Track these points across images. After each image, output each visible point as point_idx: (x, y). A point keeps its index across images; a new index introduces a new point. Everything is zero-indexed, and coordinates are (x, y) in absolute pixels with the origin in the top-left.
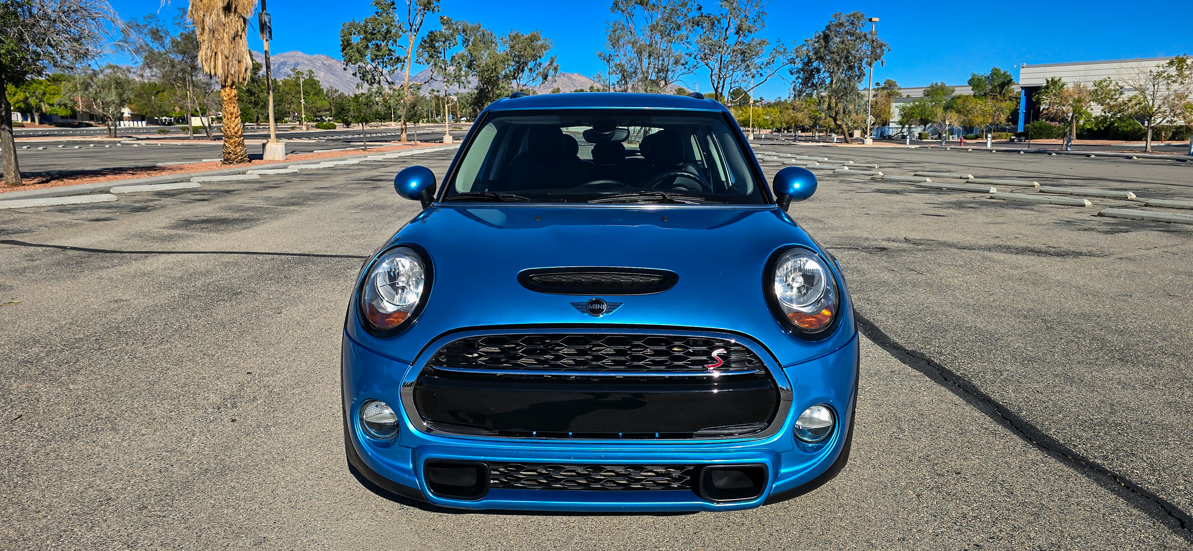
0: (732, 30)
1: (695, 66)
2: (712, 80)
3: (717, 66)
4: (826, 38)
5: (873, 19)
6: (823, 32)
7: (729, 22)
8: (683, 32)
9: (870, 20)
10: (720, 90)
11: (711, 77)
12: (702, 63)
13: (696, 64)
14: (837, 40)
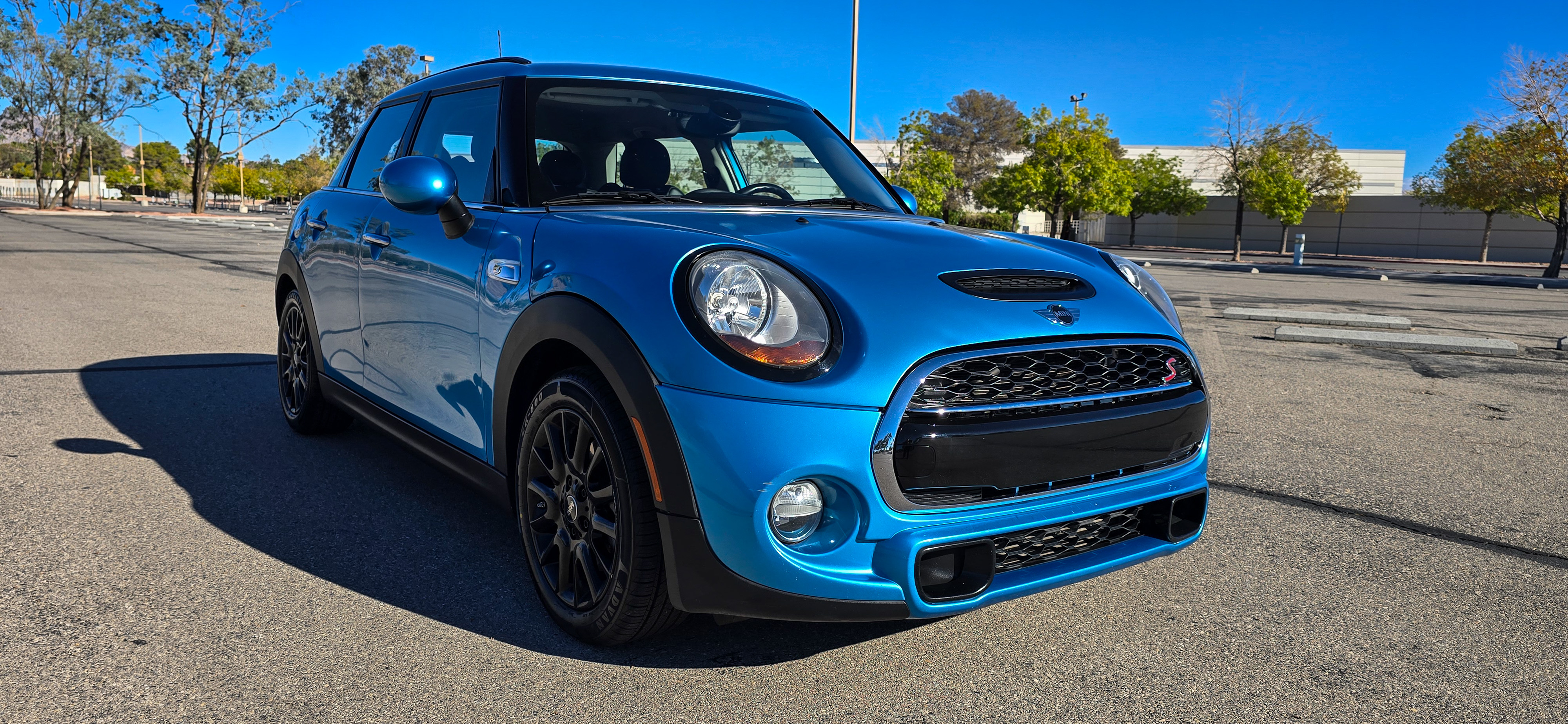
0: (217, 49)
1: (155, 96)
2: (188, 120)
3: (196, 99)
4: (363, 76)
5: (427, 58)
6: (358, 68)
7: (213, 36)
8: (132, 41)
9: (422, 58)
10: (204, 135)
11: (187, 116)
12: (166, 93)
13: (155, 92)
14: (380, 79)
